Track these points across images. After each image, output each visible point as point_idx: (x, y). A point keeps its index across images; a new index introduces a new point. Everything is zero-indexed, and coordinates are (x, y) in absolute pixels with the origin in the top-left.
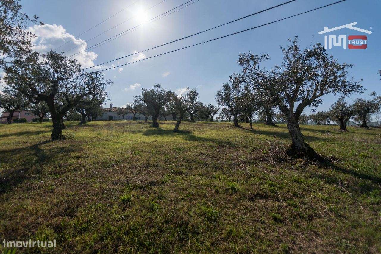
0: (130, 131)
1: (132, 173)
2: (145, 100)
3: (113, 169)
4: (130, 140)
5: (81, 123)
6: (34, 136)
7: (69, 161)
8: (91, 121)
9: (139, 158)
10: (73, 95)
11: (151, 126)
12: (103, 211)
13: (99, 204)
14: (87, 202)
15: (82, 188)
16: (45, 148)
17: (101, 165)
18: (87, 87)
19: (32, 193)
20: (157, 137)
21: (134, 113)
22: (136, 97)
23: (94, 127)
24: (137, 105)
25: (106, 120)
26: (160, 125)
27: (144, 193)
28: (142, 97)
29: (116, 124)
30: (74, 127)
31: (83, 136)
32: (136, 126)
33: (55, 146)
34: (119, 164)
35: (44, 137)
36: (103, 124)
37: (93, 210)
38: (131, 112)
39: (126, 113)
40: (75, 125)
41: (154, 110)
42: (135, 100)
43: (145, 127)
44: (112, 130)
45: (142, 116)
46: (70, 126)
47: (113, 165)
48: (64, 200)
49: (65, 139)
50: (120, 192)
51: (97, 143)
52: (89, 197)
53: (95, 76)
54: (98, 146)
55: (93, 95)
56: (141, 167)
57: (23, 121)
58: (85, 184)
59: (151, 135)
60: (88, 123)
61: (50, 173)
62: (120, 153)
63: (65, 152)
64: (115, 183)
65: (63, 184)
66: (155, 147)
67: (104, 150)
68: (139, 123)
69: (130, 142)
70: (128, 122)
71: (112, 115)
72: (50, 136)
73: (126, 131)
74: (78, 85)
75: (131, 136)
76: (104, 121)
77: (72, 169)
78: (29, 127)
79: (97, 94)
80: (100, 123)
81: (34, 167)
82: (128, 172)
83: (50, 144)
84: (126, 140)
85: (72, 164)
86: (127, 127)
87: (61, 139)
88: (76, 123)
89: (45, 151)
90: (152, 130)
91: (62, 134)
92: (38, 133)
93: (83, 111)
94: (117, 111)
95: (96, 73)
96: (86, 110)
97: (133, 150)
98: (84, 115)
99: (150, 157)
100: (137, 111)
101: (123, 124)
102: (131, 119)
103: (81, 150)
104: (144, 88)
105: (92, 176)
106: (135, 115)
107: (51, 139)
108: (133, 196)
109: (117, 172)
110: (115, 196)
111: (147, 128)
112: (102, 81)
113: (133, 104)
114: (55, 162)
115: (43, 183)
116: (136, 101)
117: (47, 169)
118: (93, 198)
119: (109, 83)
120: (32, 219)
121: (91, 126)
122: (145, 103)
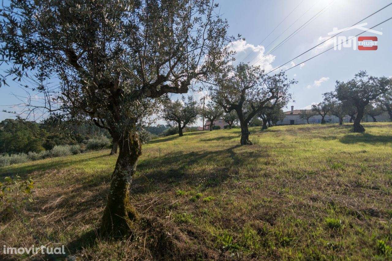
0: (320, 137)
1: (334, 191)
2: (340, 97)
3: (307, 181)
4: (322, 148)
5: (263, 129)
6: (228, 141)
7: (259, 166)
8: (272, 126)
9: (341, 172)
10: (257, 101)
11: (350, 130)
12: (304, 229)
13: (298, 220)
14: (284, 213)
15: (276, 197)
16: (237, 151)
17: (292, 175)
18: (270, 91)
19: (234, 191)
20: (364, 145)
21: (321, 115)
22: (325, 94)
23: (276, 132)
24: (327, 104)
25: (287, 125)
26: (366, 129)
27: (360, 222)
28: (336, 93)
29: (300, 129)
30: (257, 133)
31: (267, 142)
32: (327, 131)
33: (245, 151)
34: (313, 176)
35: (234, 141)
36: (285, 129)
37: (292, 224)
38: (318, 113)
39: (311, 115)
40: (258, 131)
41: (355, 108)
42: (324, 98)
43: (340, 132)
44: (296, 136)
45: (333, 117)
46: (254, 132)
47: (306, 177)
48: (262, 204)
49: (251, 144)
50: (322, 212)
51: (283, 150)
52: (286, 208)
53: (278, 78)
54: (284, 153)
55: (276, 99)
56: (347, 186)
57: (218, 128)
58: (278, 193)
59: (353, 143)
60: (270, 128)
61: (245, 175)
62: (312, 163)
63: (254, 156)
64: (314, 199)
65: (258, 189)
66: (365, 160)
67: (291, 158)
68: (331, 127)
69: (322, 151)
70: (315, 126)
71: (293, 119)
72: (240, 142)
73: (315, 137)
74: (261, 91)
75: (322, 142)
76: (285, 126)
77: (263, 174)
78: (224, 133)
79: (280, 97)
80: (281, 128)
81: (232, 168)
82: (328, 188)
83: (240, 148)
84: (317, 147)
85: (261, 169)
86: (315, 132)
87: (248, 144)
88: (258, 129)
89: (238, 154)
90: (352, 137)
91: (249, 139)
92: (230, 138)
93: (264, 116)
94: (299, 114)
95: (279, 75)
96: (266, 115)
97: (330, 161)
98: (265, 121)
99: (360, 174)
100: (327, 112)
101: (309, 129)
102: (319, 122)
103: (268, 156)
104: (338, 81)
105: (284, 185)
106: (323, 117)
107: (240, 144)
108: (343, 223)
109: (312, 186)
110: (317, 216)
111: (345, 133)
112: (285, 83)
113: (321, 103)
114: (247, 166)
115: (241, 183)
116: (326, 99)
117: (243, 171)
118: (290, 210)
119: (293, 83)
120: (238, 214)
121: (273, 131)
122: (339, 100)
